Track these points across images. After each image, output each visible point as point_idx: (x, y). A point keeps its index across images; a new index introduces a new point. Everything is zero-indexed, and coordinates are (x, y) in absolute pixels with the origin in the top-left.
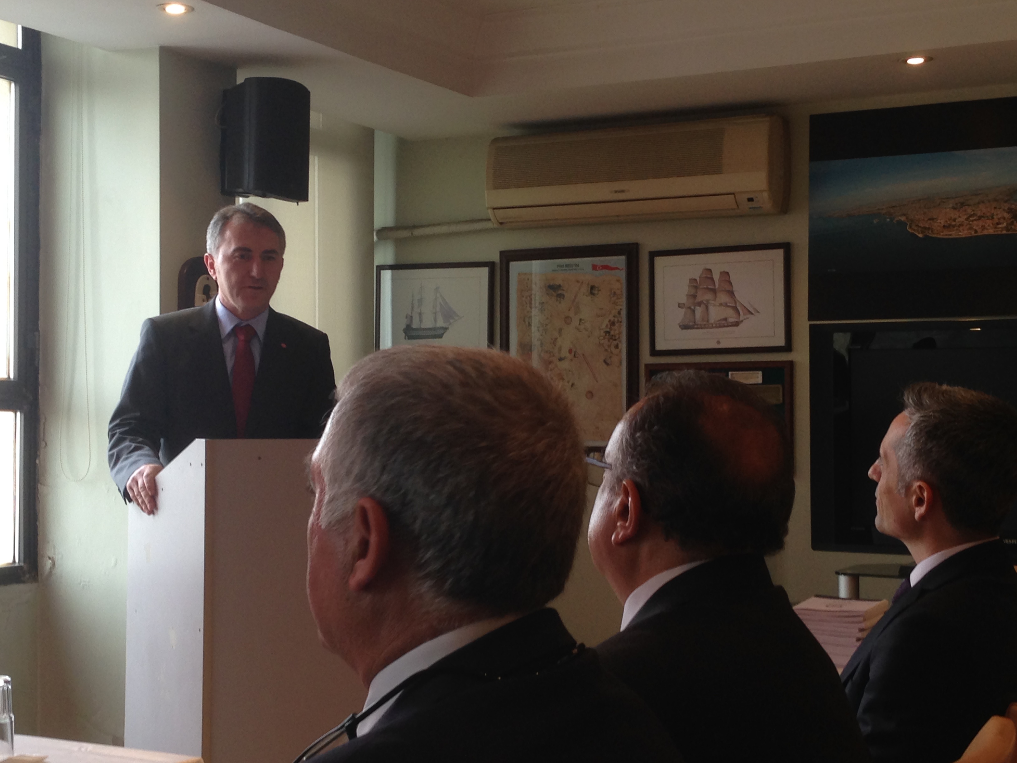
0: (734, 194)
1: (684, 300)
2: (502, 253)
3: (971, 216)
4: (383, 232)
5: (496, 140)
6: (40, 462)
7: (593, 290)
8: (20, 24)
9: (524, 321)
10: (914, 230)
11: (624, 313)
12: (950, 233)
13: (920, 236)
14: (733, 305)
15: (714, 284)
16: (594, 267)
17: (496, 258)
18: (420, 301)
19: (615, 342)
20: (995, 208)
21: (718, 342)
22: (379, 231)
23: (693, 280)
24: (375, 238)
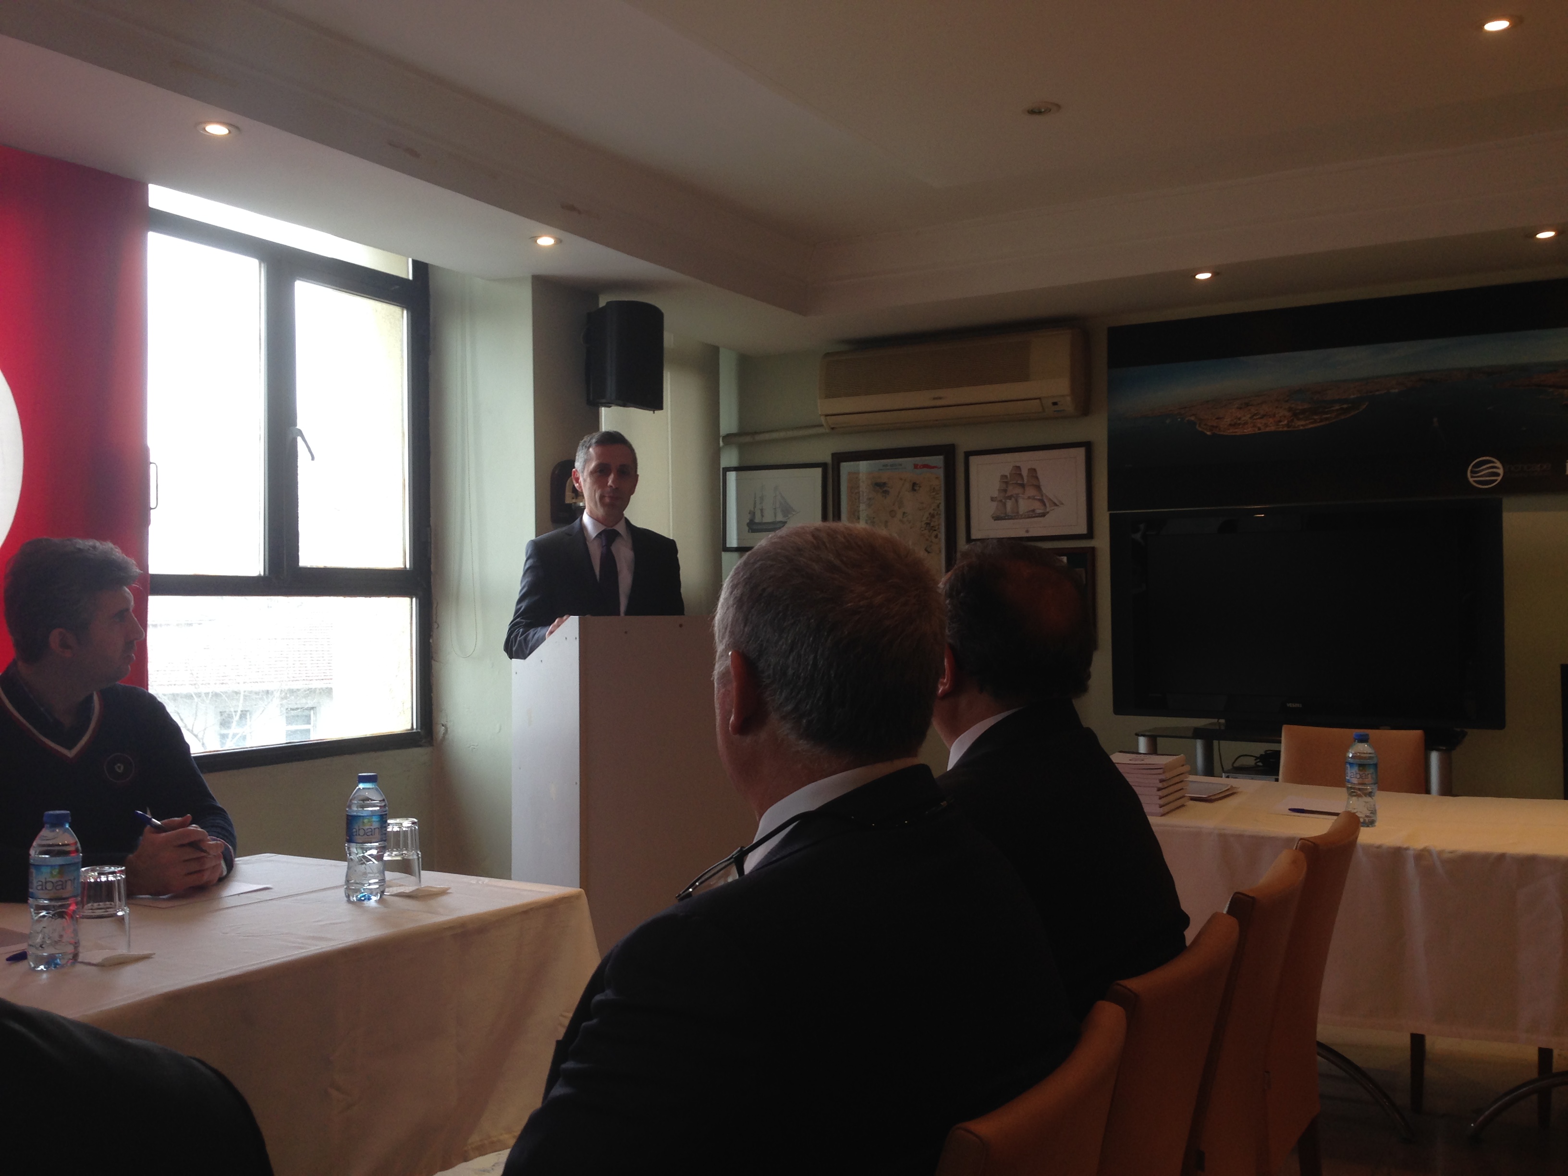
0: (1040, 399)
1: (996, 494)
2: (833, 455)
3: (1255, 415)
4: (728, 437)
5: (827, 355)
6: (433, 641)
7: (914, 487)
8: (411, 258)
10: (1202, 428)
11: (942, 507)
12: (1236, 430)
13: (1209, 433)
14: (1038, 498)
15: (1023, 481)
16: (915, 466)
17: (828, 459)
18: (762, 498)
19: (935, 533)
20: (1277, 407)
21: (1027, 531)
22: (724, 437)
23: (1004, 477)
24: (721, 444)
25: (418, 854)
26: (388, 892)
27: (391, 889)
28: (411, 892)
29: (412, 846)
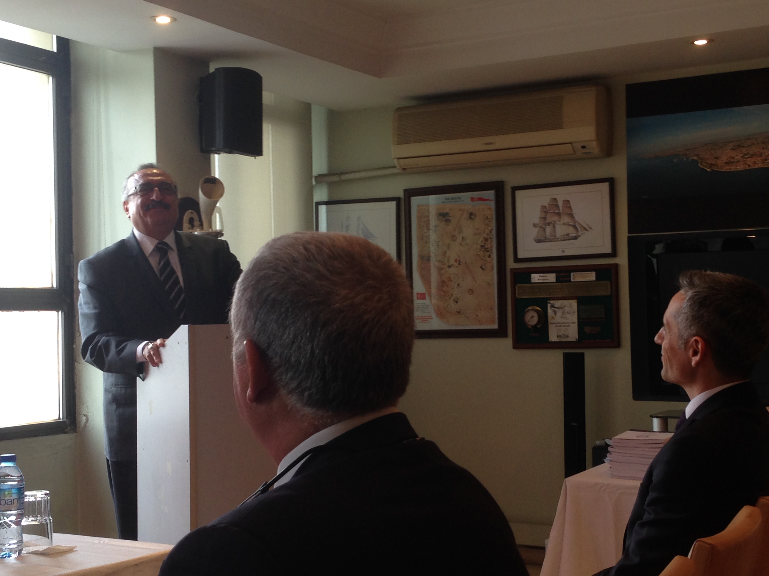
0: (571, 143)
1: (537, 221)
2: (405, 191)
3: (746, 155)
4: (320, 178)
5: (399, 109)
6: (76, 346)
7: (471, 216)
8: (55, 34)
9: (423, 239)
10: (703, 166)
11: (494, 232)
12: (731, 167)
13: (708, 170)
14: (572, 224)
15: (559, 210)
16: (472, 199)
17: (401, 194)
18: (347, 227)
19: (488, 253)
21: (563, 251)
22: (316, 177)
23: (544, 207)
24: (314, 183)
25: (50, 520)
26: (25, 551)
27: (28, 548)
28: (44, 550)
29: (45, 513)
